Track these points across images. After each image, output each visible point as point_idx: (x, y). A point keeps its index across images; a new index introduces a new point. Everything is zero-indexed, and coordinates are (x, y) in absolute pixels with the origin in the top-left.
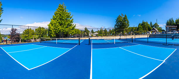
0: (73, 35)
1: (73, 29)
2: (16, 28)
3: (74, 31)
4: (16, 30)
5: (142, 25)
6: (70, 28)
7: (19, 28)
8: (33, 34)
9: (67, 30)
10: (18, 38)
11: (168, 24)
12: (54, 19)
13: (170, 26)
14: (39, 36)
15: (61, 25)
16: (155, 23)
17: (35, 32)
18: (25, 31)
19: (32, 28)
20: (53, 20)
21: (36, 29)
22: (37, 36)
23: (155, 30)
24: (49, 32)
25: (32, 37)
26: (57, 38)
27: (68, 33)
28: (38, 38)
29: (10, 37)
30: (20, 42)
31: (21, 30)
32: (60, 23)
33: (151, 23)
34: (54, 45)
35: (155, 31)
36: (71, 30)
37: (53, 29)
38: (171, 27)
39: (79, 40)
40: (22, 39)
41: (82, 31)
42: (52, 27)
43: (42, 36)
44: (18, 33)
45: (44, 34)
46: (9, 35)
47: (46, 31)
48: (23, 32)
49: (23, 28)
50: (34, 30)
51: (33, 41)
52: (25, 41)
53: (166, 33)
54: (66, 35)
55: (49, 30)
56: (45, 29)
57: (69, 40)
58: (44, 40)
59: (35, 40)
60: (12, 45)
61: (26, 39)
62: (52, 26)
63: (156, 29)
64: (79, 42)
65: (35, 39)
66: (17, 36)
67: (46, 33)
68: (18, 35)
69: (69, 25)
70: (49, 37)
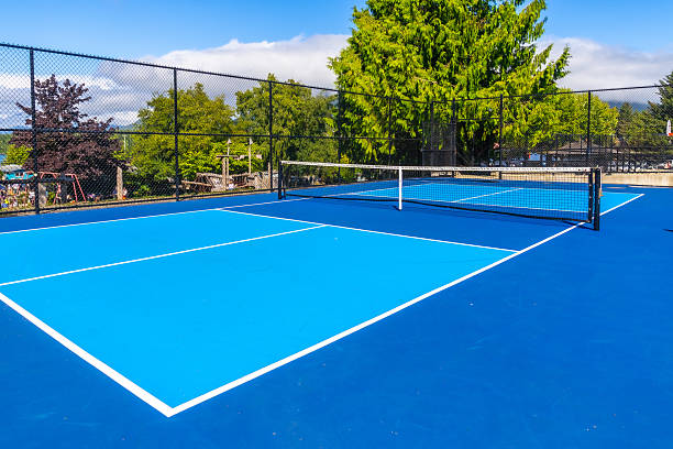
0: (543, 145)
1: (543, 89)
2: (76, 80)
3: (550, 108)
4: (74, 93)
6: (510, 88)
7: (104, 84)
8: (222, 133)
9: (485, 101)
10: (102, 165)
12: (377, 15)
14: (265, 147)
15: (430, 61)
17: (236, 116)
18: (157, 103)
19: (212, 88)
20: (369, 25)
21: (242, 98)
22: (252, 152)
24: (340, 121)
25: (214, 158)
26: (400, 168)
27: (492, 127)
28: (262, 167)
29: (27, 149)
30: (121, 192)
31: (126, 99)
32: (423, 48)
34: (383, 216)
36: (525, 98)
37: (368, 97)
39: (594, 188)
40: (133, 169)
41: (625, 110)
42: (366, 82)
43: (292, 153)
44: (102, 119)
45: (307, 133)
46: (18, 137)
47: (319, 113)
48: (143, 113)
49: (137, 86)
50: (232, 103)
51: (221, 184)
52: (161, 188)
54: (481, 147)
55: (344, 105)
56: (314, 93)
57: (500, 183)
58: (307, 184)
59: (238, 181)
60: (40, 218)
61: (165, 168)
62: (363, 68)
64: (594, 204)
65: (239, 172)
66: (92, 148)
67: (322, 125)
68: (101, 135)
69: (507, 59)
70: (345, 157)
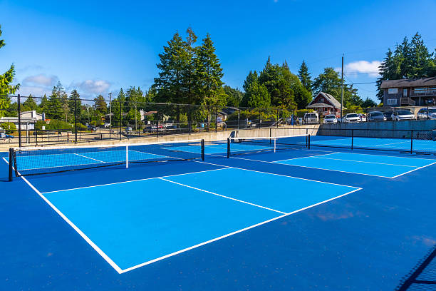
5: (263, 79)
11: (390, 72)
13: (404, 83)
16: (328, 71)
23: (327, 102)
33: (304, 69)
35: (326, 109)
38: (408, 88)
53: (389, 119)
63: (332, 99)
